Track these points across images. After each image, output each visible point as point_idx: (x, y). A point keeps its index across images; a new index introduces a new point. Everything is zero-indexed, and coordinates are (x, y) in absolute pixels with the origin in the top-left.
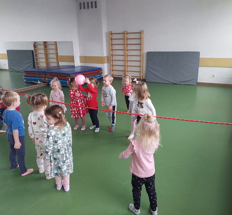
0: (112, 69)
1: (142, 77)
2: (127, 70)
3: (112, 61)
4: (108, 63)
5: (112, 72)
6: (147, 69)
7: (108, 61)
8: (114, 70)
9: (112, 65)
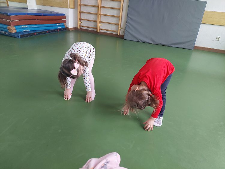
0: (79, 18)
1: (119, 32)
2: (99, 21)
3: (80, 5)
4: (74, 8)
5: (79, 22)
6: (127, 22)
7: (74, 5)
8: (82, 19)
9: (80, 12)
